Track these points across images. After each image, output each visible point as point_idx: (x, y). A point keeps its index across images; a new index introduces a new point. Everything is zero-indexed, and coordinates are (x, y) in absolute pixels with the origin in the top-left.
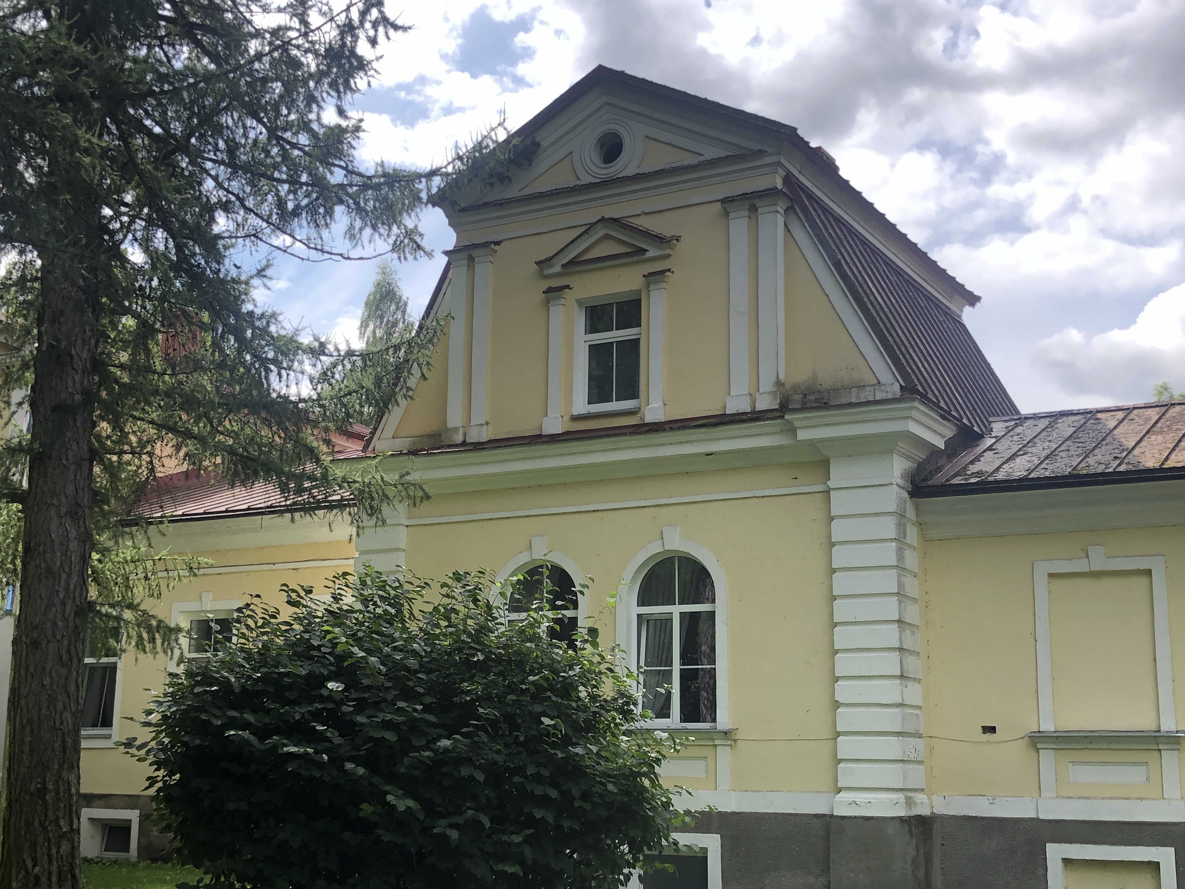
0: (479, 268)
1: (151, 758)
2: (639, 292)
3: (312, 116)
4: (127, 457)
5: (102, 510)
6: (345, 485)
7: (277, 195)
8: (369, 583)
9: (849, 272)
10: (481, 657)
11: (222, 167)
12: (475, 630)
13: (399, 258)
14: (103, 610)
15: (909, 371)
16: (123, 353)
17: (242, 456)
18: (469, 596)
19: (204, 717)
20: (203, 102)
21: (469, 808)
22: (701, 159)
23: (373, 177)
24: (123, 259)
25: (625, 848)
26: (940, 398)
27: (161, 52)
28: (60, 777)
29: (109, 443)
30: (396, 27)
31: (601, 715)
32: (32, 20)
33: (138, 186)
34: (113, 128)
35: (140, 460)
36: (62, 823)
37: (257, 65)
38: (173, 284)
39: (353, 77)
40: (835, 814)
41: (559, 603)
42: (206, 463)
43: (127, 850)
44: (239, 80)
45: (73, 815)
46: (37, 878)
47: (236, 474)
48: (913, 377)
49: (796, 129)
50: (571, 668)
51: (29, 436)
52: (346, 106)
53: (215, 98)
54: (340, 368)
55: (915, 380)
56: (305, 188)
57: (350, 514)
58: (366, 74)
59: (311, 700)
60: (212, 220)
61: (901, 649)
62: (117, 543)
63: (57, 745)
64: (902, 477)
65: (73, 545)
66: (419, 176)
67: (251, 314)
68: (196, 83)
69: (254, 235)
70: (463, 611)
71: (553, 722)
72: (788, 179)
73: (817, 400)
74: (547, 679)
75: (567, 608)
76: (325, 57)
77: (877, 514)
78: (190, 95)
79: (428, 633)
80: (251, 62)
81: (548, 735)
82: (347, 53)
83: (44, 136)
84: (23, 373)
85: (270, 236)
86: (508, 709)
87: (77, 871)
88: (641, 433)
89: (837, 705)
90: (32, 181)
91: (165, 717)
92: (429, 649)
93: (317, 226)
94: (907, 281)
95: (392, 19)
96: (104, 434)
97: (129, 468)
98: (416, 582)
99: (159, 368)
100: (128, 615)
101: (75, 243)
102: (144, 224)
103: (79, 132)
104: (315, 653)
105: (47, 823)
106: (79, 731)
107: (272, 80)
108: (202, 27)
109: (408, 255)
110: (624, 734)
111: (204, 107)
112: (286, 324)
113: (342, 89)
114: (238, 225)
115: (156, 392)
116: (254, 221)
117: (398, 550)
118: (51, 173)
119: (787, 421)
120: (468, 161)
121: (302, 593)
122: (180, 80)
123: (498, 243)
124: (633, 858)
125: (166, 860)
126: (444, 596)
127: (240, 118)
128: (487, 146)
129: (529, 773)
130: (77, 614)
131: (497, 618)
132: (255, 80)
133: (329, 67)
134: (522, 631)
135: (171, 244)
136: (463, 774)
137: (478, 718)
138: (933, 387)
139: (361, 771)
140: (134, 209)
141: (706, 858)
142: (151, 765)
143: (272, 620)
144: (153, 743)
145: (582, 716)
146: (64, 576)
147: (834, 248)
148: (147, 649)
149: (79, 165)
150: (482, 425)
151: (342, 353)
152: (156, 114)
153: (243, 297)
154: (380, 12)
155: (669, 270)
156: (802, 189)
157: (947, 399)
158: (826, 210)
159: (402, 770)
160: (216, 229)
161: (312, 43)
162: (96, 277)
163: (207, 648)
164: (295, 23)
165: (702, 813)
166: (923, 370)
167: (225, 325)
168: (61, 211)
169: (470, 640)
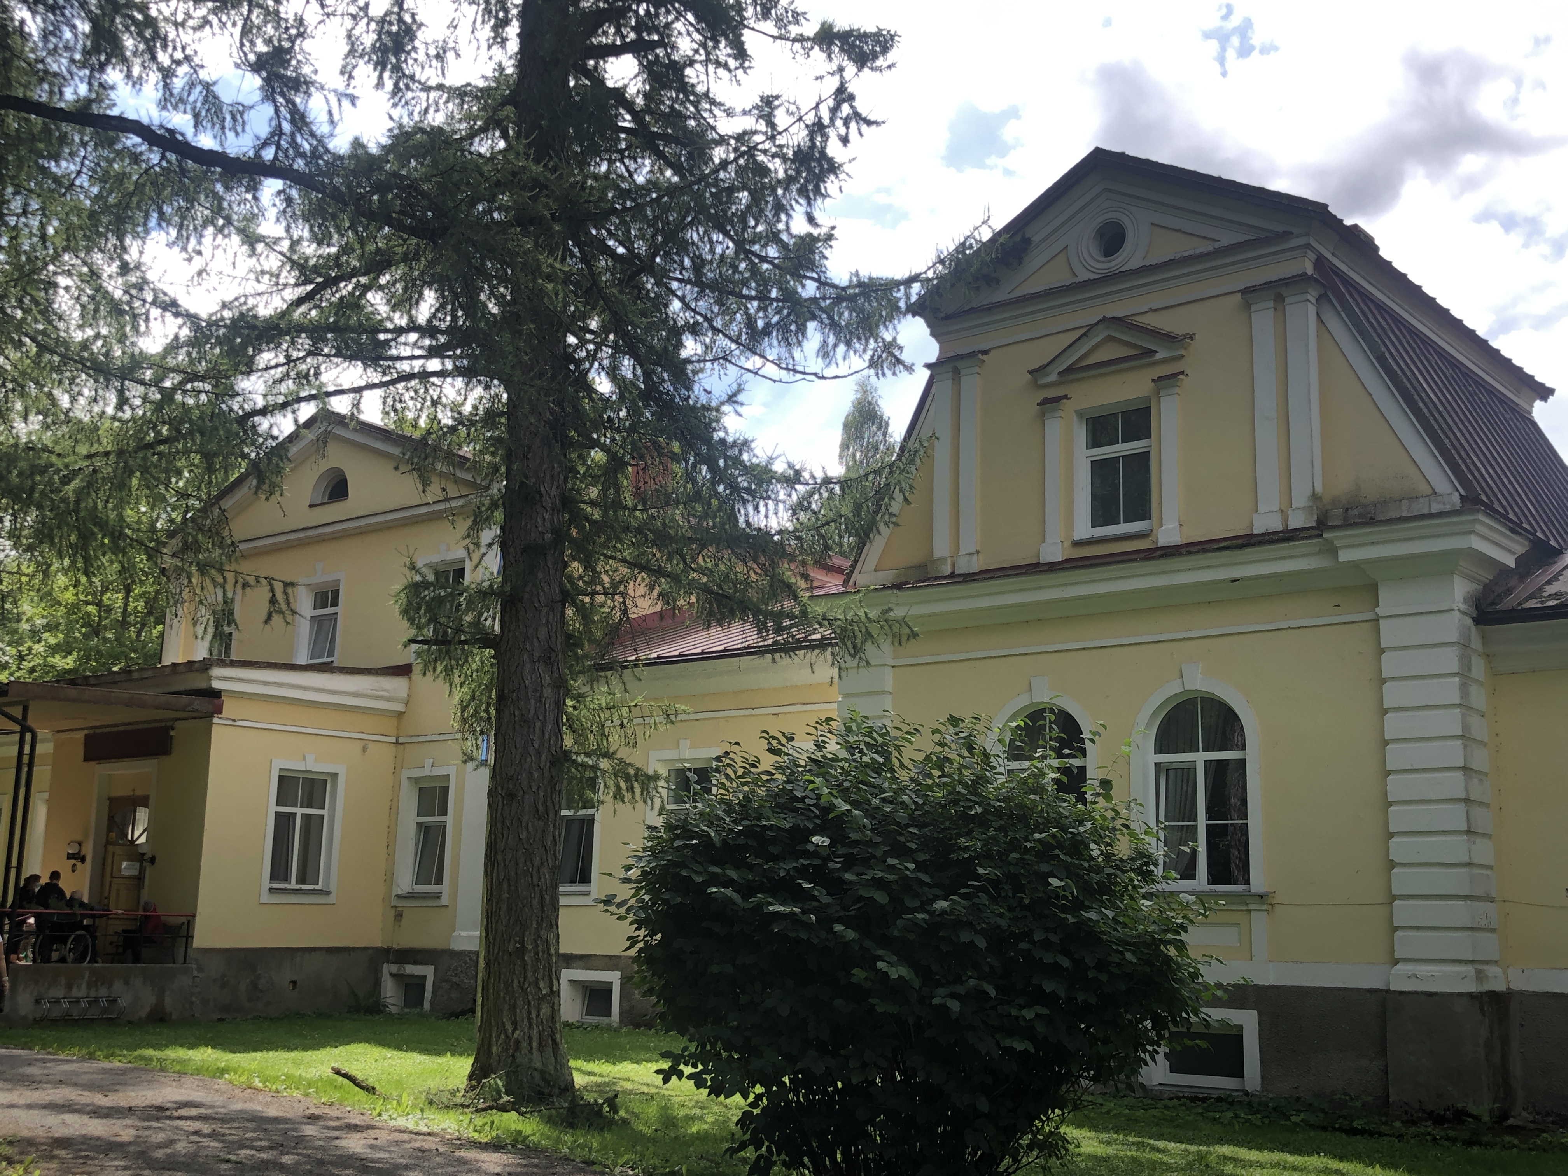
0: (965, 381)
1: (631, 917)
2: (1148, 399)
3: (781, 226)
4: (600, 599)
5: (576, 654)
6: (826, 623)
7: (746, 313)
8: (855, 729)
9: (1395, 367)
10: (979, 810)
11: (689, 287)
12: (972, 781)
13: (877, 374)
14: (579, 760)
15: (1471, 478)
16: (592, 489)
17: (717, 594)
18: (964, 744)
19: (684, 873)
20: (667, 218)
21: (970, 977)
22: (1217, 245)
23: (848, 287)
24: (590, 389)
25: (1148, 1024)
26: (1508, 508)
27: (623, 167)
28: (539, 936)
29: (581, 583)
30: (869, 123)
31: (1116, 877)
32: (490, 142)
33: (603, 311)
34: (576, 250)
35: (613, 600)
36: (542, 985)
37: (722, 175)
38: (642, 414)
39: (825, 182)
40: (1392, 988)
41: (1066, 751)
42: (681, 602)
43: (609, 1014)
44: (705, 191)
45: (552, 977)
46: (518, 1042)
47: (711, 614)
48: (1476, 485)
49: (1327, 206)
50: (1081, 823)
51: (500, 579)
52: (817, 214)
53: (679, 213)
54: (816, 497)
55: (1478, 488)
56: (775, 304)
57: (832, 654)
58: (837, 177)
59: (797, 855)
60: (680, 345)
61: (1467, 801)
62: (592, 688)
63: (536, 902)
64: (1465, 600)
65: (548, 692)
66: (897, 284)
67: (723, 441)
68: (659, 198)
69: (723, 358)
70: (958, 761)
71: (1063, 884)
72: (1320, 263)
73: (1361, 516)
74: (1053, 836)
75: (1075, 757)
76: (793, 161)
77: (1435, 645)
78: (653, 211)
79: (920, 784)
80: (716, 171)
81: (1057, 897)
82: (817, 155)
83: (505, 262)
84: (492, 512)
85: (739, 358)
86: (1012, 869)
87: (558, 1036)
88: (1153, 558)
89: (1392, 865)
90: (495, 310)
91: (644, 873)
92: (920, 801)
93: (789, 344)
94: (1465, 375)
95: (864, 115)
96: (576, 575)
97: (603, 610)
98: (905, 728)
99: (630, 504)
100: (604, 764)
101: (541, 375)
102: (610, 351)
103: (541, 257)
104: (799, 805)
105: (526, 985)
106: (557, 887)
107: (739, 190)
108: (665, 137)
109: (886, 371)
110: (1144, 897)
111: (668, 223)
112: (757, 451)
113: (811, 195)
114: (707, 347)
115: (627, 529)
116: (723, 342)
117: (884, 692)
118: (514, 301)
119: (1327, 540)
120: (950, 264)
121: (784, 741)
122: (642, 196)
123: (985, 352)
124: (1157, 1035)
125: (649, 1026)
126: (937, 744)
127: (705, 232)
128: (971, 247)
129: (1036, 939)
130: (552, 764)
131: (995, 768)
132: (721, 190)
133: (798, 172)
134: (1024, 782)
135: (639, 372)
136: (962, 940)
137: (978, 878)
138: (1500, 496)
139: (851, 935)
140: (600, 336)
141: (1241, 1037)
142: (631, 923)
143: (752, 770)
144: (633, 901)
145: (1096, 877)
146: (538, 724)
147: (1377, 339)
148: (626, 800)
149: (542, 291)
150: (970, 554)
151: (819, 481)
152: (620, 233)
153: (714, 424)
154: (852, 107)
155: (1182, 373)
156: (1337, 274)
157: (1517, 510)
158: (1366, 296)
159: (896, 933)
160: (684, 354)
161: (781, 146)
162: (563, 409)
163: (686, 799)
164: (762, 126)
165: (1236, 986)
166: (1487, 476)
167: (696, 455)
168: (525, 342)
169: (965, 792)
